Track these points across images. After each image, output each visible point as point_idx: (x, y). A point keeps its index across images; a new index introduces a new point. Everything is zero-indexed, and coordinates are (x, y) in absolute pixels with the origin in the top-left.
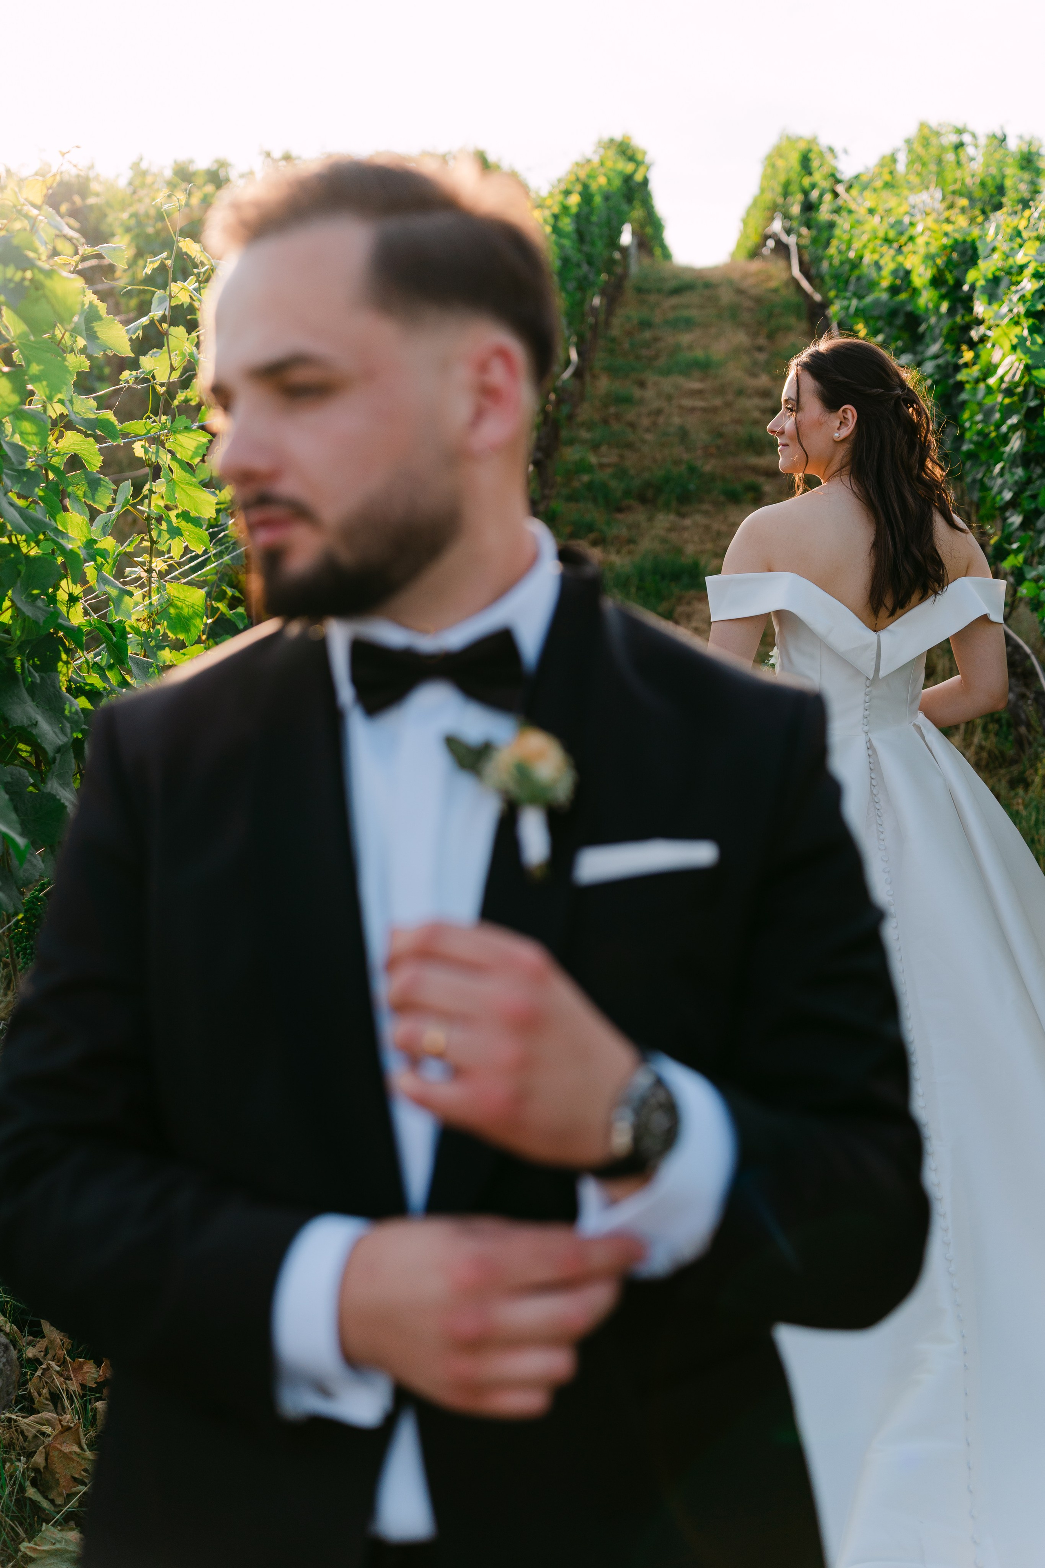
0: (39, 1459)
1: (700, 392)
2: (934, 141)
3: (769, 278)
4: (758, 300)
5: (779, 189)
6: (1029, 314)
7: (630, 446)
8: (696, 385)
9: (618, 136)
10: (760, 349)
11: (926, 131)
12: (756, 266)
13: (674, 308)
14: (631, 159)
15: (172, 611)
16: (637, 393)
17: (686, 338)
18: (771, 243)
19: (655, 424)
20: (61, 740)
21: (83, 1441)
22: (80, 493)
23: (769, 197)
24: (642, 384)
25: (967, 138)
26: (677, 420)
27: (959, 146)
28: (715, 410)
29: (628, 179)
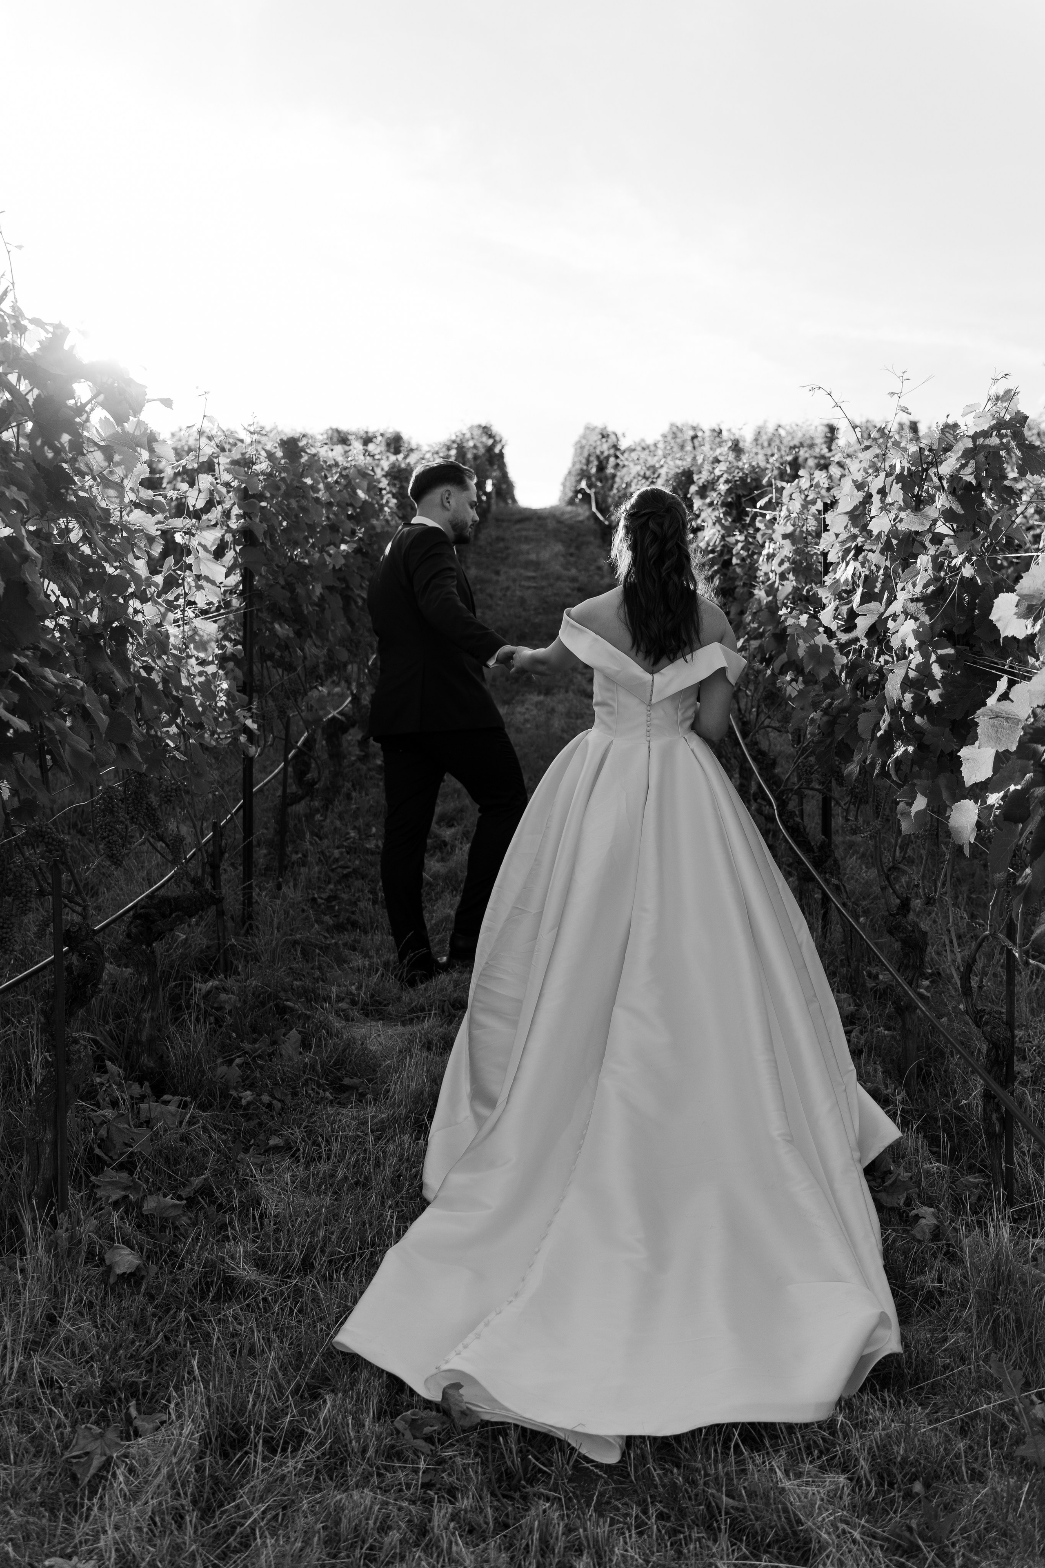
0: (103, 1132)
1: (534, 578)
2: (679, 435)
3: (579, 515)
4: (571, 527)
5: (584, 461)
6: (724, 504)
7: (489, 607)
8: (531, 574)
9: (484, 425)
10: (571, 555)
11: (675, 429)
12: (569, 508)
13: (518, 530)
14: (491, 436)
15: (197, 638)
16: (495, 578)
17: (525, 547)
18: (580, 496)
19: (505, 595)
21: (132, 1123)
22: (142, 545)
23: (578, 466)
24: (497, 573)
25: (700, 434)
26: (518, 593)
27: (694, 437)
28: (542, 588)
29: (490, 449)
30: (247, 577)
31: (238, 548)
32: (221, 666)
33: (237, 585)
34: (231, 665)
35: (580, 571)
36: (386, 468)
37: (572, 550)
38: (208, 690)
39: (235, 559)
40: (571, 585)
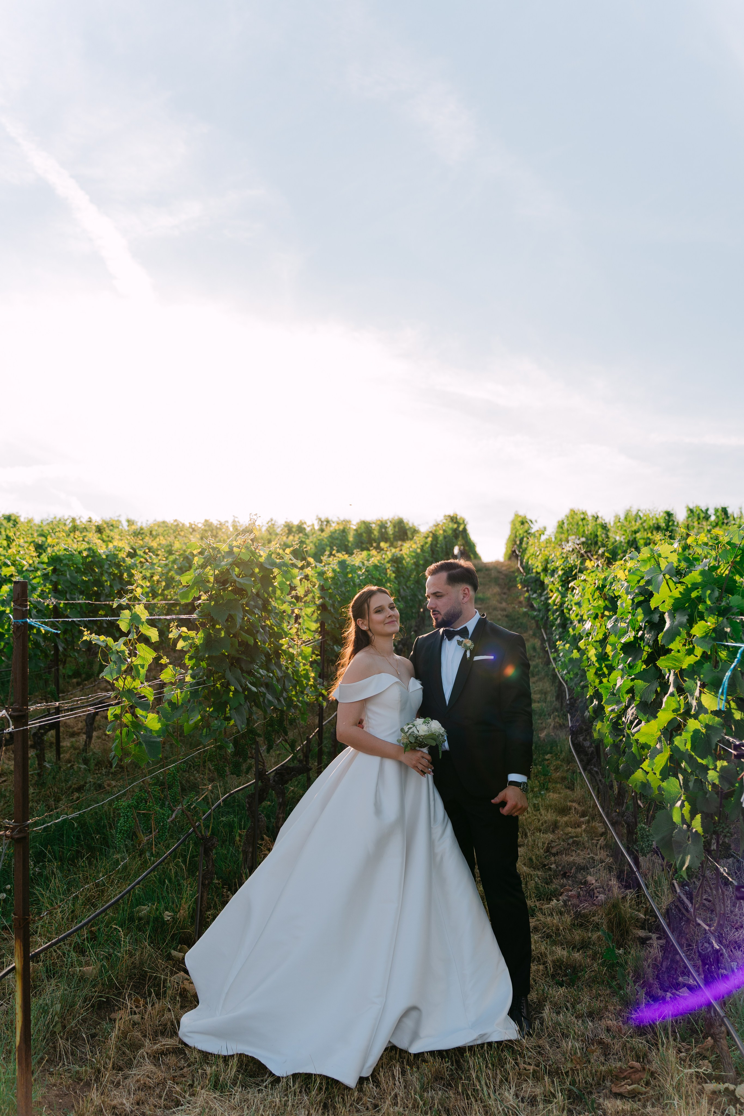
2: (575, 517)
3: (513, 568)
4: (506, 576)
5: (514, 534)
9: (452, 514)
10: (505, 594)
11: (573, 512)
14: (456, 521)
20: (281, 675)
23: (512, 536)
25: (586, 516)
27: (584, 519)
29: (455, 530)
30: (322, 625)
31: (319, 612)
32: (311, 666)
33: (318, 629)
34: (315, 665)
35: (508, 604)
36: (390, 557)
37: (505, 591)
38: (307, 677)
39: (318, 617)
40: (502, 613)
